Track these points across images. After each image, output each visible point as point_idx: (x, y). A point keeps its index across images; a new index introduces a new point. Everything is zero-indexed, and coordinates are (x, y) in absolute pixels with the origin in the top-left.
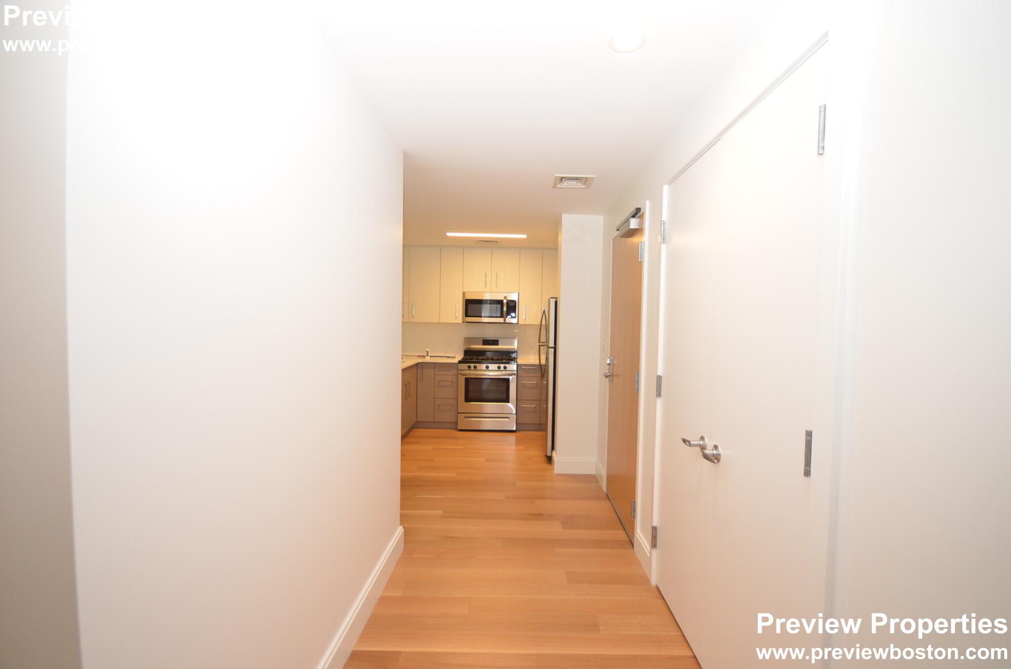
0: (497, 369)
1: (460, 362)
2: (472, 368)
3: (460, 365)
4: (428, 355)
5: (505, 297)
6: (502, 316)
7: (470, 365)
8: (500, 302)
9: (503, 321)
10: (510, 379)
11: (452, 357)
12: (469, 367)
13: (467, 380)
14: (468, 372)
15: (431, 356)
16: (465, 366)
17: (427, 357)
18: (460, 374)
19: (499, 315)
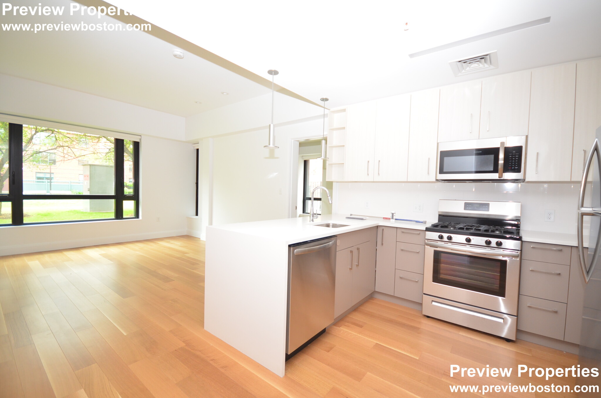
0: (485, 245)
1: (428, 229)
2: (445, 239)
3: (427, 233)
4: (392, 218)
5: (502, 144)
6: (495, 171)
7: (443, 234)
8: (494, 152)
9: (497, 178)
10: (508, 262)
11: (422, 222)
12: (441, 237)
13: (437, 254)
14: (440, 243)
15: (396, 219)
16: (435, 235)
17: (391, 220)
18: (428, 245)
19: (492, 169)
